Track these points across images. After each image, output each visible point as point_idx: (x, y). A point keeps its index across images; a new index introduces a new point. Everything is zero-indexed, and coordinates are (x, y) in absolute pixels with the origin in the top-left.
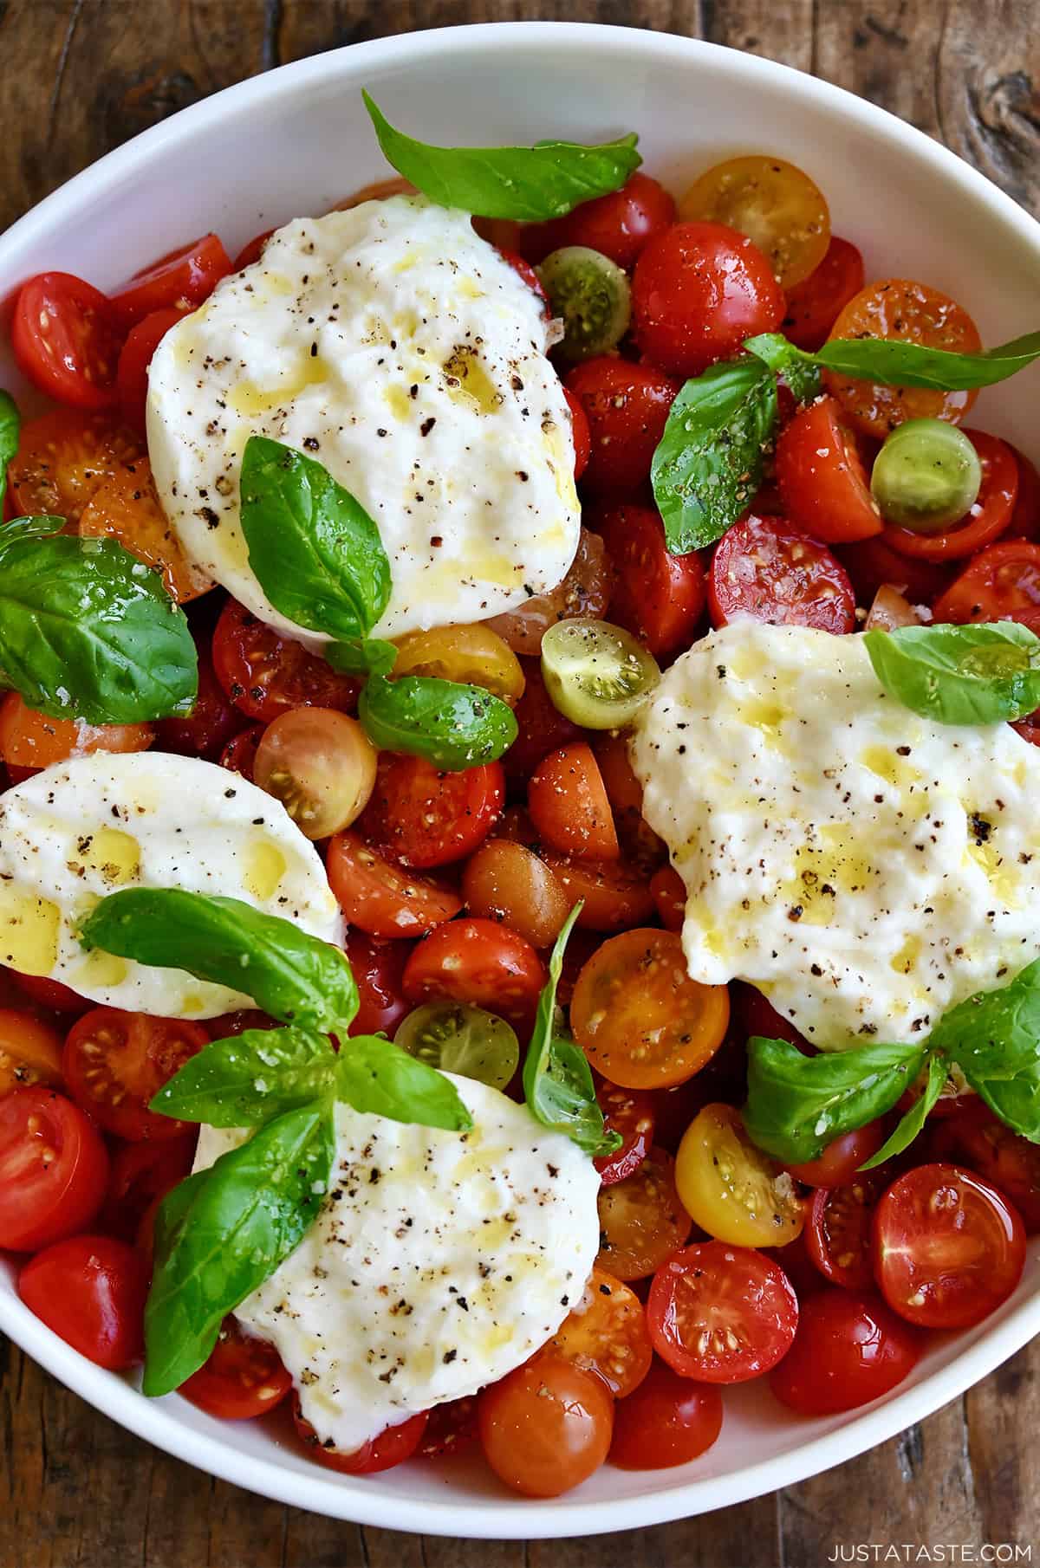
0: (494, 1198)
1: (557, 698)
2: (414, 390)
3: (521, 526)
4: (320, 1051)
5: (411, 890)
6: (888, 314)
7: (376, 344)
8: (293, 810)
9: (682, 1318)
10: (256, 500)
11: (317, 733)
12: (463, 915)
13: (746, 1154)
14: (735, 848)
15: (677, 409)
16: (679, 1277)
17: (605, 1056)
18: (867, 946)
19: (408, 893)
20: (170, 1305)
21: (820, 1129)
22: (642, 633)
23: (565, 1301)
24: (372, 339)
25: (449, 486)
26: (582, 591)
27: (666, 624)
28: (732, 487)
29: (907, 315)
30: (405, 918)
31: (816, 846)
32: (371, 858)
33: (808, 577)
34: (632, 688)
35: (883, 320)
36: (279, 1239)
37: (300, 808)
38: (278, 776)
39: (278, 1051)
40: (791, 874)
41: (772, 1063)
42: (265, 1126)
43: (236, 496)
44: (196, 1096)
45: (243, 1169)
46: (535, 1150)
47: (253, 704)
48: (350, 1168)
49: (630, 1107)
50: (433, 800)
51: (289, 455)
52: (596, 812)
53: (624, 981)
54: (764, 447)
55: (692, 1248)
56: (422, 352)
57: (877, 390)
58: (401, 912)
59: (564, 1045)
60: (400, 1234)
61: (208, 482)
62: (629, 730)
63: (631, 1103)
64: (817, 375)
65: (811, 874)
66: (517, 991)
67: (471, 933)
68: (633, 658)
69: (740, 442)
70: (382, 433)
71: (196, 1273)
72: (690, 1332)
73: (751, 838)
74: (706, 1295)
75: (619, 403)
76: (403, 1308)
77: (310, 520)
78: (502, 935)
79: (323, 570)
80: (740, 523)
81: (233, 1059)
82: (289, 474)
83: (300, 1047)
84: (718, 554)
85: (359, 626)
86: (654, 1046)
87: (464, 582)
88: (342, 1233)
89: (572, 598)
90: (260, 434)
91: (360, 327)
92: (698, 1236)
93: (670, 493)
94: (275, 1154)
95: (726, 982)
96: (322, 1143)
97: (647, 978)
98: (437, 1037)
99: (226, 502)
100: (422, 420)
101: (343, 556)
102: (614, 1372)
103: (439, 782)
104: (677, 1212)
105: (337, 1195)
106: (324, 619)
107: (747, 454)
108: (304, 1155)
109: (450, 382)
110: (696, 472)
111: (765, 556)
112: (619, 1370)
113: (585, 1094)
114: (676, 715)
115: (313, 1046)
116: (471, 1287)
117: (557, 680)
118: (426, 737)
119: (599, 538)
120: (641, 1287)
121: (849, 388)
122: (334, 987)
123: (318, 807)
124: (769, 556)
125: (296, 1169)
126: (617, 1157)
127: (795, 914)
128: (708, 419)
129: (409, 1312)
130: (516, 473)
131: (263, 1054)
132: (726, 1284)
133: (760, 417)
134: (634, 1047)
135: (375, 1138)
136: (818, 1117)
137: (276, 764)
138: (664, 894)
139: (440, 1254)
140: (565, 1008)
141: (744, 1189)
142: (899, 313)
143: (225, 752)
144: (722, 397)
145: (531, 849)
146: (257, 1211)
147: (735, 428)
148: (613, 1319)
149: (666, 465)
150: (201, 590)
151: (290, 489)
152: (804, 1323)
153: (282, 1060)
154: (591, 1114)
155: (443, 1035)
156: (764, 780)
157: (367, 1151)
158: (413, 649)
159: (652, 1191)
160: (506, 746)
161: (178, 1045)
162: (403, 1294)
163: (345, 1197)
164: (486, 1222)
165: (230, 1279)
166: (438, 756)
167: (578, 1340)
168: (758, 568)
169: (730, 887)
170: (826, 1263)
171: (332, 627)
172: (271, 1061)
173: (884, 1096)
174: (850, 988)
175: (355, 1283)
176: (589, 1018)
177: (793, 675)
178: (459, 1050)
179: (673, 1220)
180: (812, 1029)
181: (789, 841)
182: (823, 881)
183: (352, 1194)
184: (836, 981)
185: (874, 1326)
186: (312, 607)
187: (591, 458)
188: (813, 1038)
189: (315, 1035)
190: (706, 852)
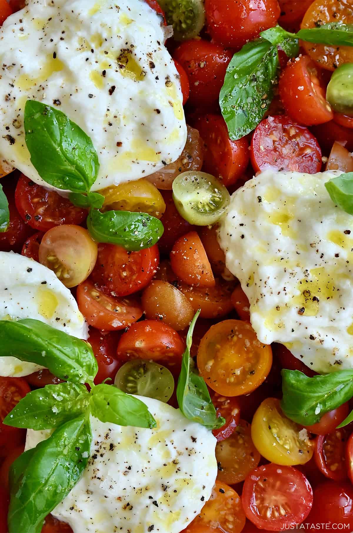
0: (168, 454)
1: (181, 212)
2: (104, 73)
3: (159, 134)
4: (82, 392)
5: (118, 308)
6: (329, 10)
7: (84, 51)
8: (59, 274)
9: (258, 502)
10: (32, 132)
11: (68, 238)
12: (143, 318)
13: (284, 422)
14: (272, 282)
15: (229, 69)
16: (256, 482)
17: (215, 381)
18: (335, 324)
19: (116, 310)
20: (20, 514)
21: (317, 411)
22: (220, 177)
23: (203, 499)
24: (81, 48)
25: (124, 118)
26: (190, 157)
27: (231, 173)
28: (259, 102)
29: (338, 10)
30: (116, 324)
31: (309, 278)
32: (98, 294)
33: (298, 144)
34: (217, 205)
35: (327, 14)
36: (69, 480)
37: (62, 272)
38: (51, 258)
39: (62, 394)
40: (298, 293)
41: (293, 382)
42: (58, 429)
43: (23, 129)
44: (24, 416)
45: (50, 449)
46: (185, 430)
47: (37, 224)
48: (100, 444)
49: (228, 403)
50: (126, 264)
51: (46, 108)
52: (203, 267)
53: (222, 346)
54: (273, 82)
55: (260, 468)
56: (106, 53)
57: (326, 48)
58: (114, 321)
59: (195, 376)
60: (125, 473)
61: (9, 123)
62: (217, 225)
63: (229, 401)
64: (297, 43)
65: (307, 292)
66: (171, 354)
67: (148, 329)
68: (216, 190)
69: (261, 80)
70: (91, 96)
71: (31, 498)
72: (263, 508)
73: (279, 277)
74: (269, 490)
75: (202, 65)
76: (128, 507)
77: (59, 140)
78: (163, 329)
79: (67, 163)
80: (264, 120)
81: (41, 399)
82: (47, 118)
83: (72, 391)
84: (254, 137)
85: (84, 186)
86: (237, 376)
87: (133, 162)
88: (99, 474)
89: (185, 161)
90: (32, 98)
91: (75, 43)
92: (264, 461)
93: (229, 110)
94: (64, 442)
95: (270, 344)
96: (86, 434)
97: (232, 343)
98: (135, 378)
99: (18, 131)
100: (109, 87)
101: (76, 156)
102: (228, 528)
103: (128, 256)
104: (253, 451)
105: (95, 457)
106: (68, 184)
107: (266, 86)
108: (77, 440)
109: (121, 67)
110: (241, 96)
111: (276, 136)
112: (231, 526)
113: (206, 400)
114: (239, 219)
115: (78, 390)
116: (159, 496)
117: (181, 205)
118: (120, 239)
119: (197, 131)
120: (238, 488)
121: (313, 49)
122: (86, 362)
123: (71, 272)
124: (279, 135)
125: (75, 447)
126: (223, 428)
127: (301, 311)
128: (245, 71)
129: (131, 508)
130: (155, 110)
131: (55, 397)
132: (278, 484)
133: (270, 67)
134: (228, 376)
135: (110, 430)
136: (316, 406)
137: (49, 252)
138: (238, 303)
139: (145, 481)
140: (194, 358)
141: (284, 439)
142: (334, 9)
143: (24, 246)
144: (251, 61)
145: (173, 285)
146: (58, 468)
147: (259, 73)
148: (226, 504)
149: (226, 96)
150: (8, 172)
151: (48, 126)
152: (316, 500)
153: (64, 398)
154: (210, 409)
155: (138, 376)
156: (283, 250)
157: (107, 435)
158: (111, 195)
159: (241, 442)
160: (159, 238)
161: (13, 389)
162: (128, 500)
163: (99, 458)
164: (165, 465)
165: (47, 500)
166: (127, 246)
167: (211, 514)
168: (274, 142)
169: (271, 300)
170: (325, 470)
171: (72, 187)
172: (59, 399)
173: (346, 394)
174: (328, 344)
175: (106, 497)
176: (206, 364)
177: (294, 199)
178: (146, 383)
179: (252, 455)
180: (312, 364)
181: (296, 278)
182: (313, 295)
183: (102, 455)
184: (322, 341)
185: (349, 498)
186: (63, 179)
187: (190, 94)
188: (313, 368)
189: (79, 385)
190: (258, 285)
